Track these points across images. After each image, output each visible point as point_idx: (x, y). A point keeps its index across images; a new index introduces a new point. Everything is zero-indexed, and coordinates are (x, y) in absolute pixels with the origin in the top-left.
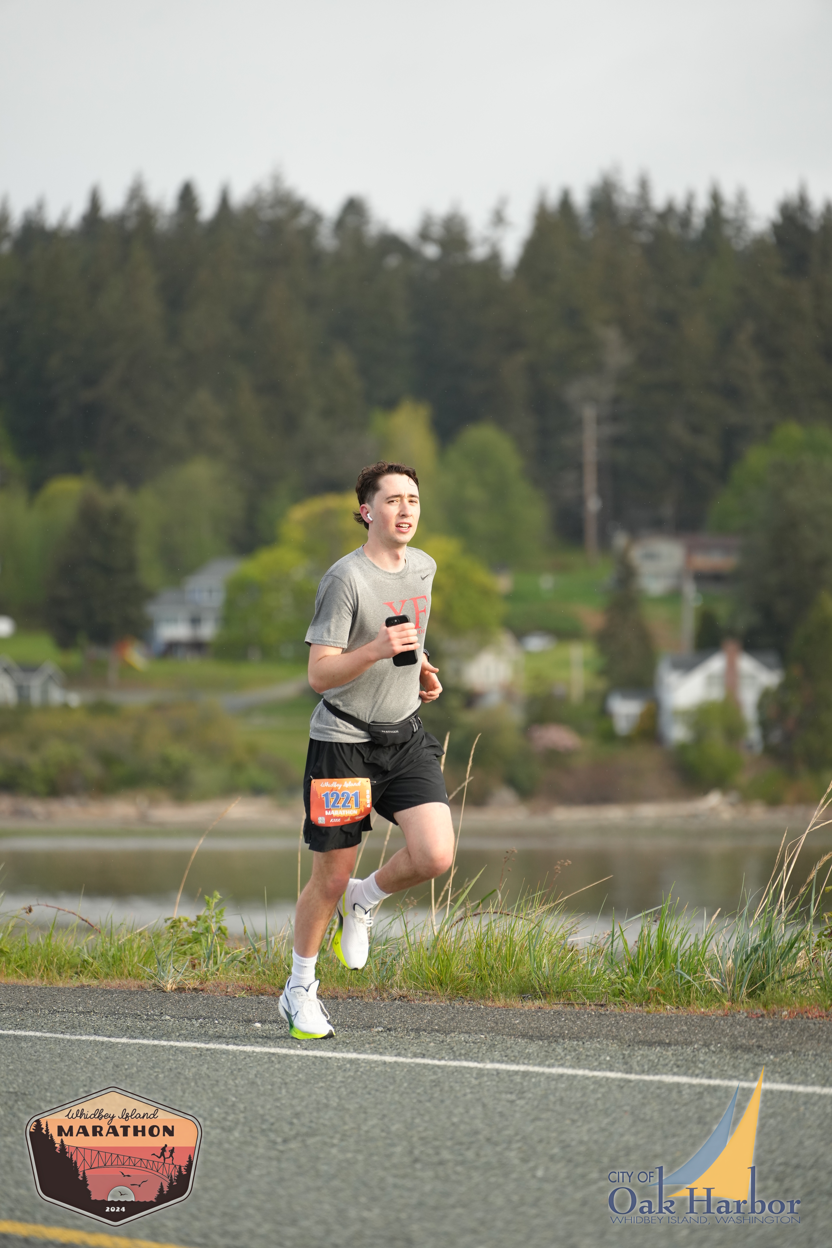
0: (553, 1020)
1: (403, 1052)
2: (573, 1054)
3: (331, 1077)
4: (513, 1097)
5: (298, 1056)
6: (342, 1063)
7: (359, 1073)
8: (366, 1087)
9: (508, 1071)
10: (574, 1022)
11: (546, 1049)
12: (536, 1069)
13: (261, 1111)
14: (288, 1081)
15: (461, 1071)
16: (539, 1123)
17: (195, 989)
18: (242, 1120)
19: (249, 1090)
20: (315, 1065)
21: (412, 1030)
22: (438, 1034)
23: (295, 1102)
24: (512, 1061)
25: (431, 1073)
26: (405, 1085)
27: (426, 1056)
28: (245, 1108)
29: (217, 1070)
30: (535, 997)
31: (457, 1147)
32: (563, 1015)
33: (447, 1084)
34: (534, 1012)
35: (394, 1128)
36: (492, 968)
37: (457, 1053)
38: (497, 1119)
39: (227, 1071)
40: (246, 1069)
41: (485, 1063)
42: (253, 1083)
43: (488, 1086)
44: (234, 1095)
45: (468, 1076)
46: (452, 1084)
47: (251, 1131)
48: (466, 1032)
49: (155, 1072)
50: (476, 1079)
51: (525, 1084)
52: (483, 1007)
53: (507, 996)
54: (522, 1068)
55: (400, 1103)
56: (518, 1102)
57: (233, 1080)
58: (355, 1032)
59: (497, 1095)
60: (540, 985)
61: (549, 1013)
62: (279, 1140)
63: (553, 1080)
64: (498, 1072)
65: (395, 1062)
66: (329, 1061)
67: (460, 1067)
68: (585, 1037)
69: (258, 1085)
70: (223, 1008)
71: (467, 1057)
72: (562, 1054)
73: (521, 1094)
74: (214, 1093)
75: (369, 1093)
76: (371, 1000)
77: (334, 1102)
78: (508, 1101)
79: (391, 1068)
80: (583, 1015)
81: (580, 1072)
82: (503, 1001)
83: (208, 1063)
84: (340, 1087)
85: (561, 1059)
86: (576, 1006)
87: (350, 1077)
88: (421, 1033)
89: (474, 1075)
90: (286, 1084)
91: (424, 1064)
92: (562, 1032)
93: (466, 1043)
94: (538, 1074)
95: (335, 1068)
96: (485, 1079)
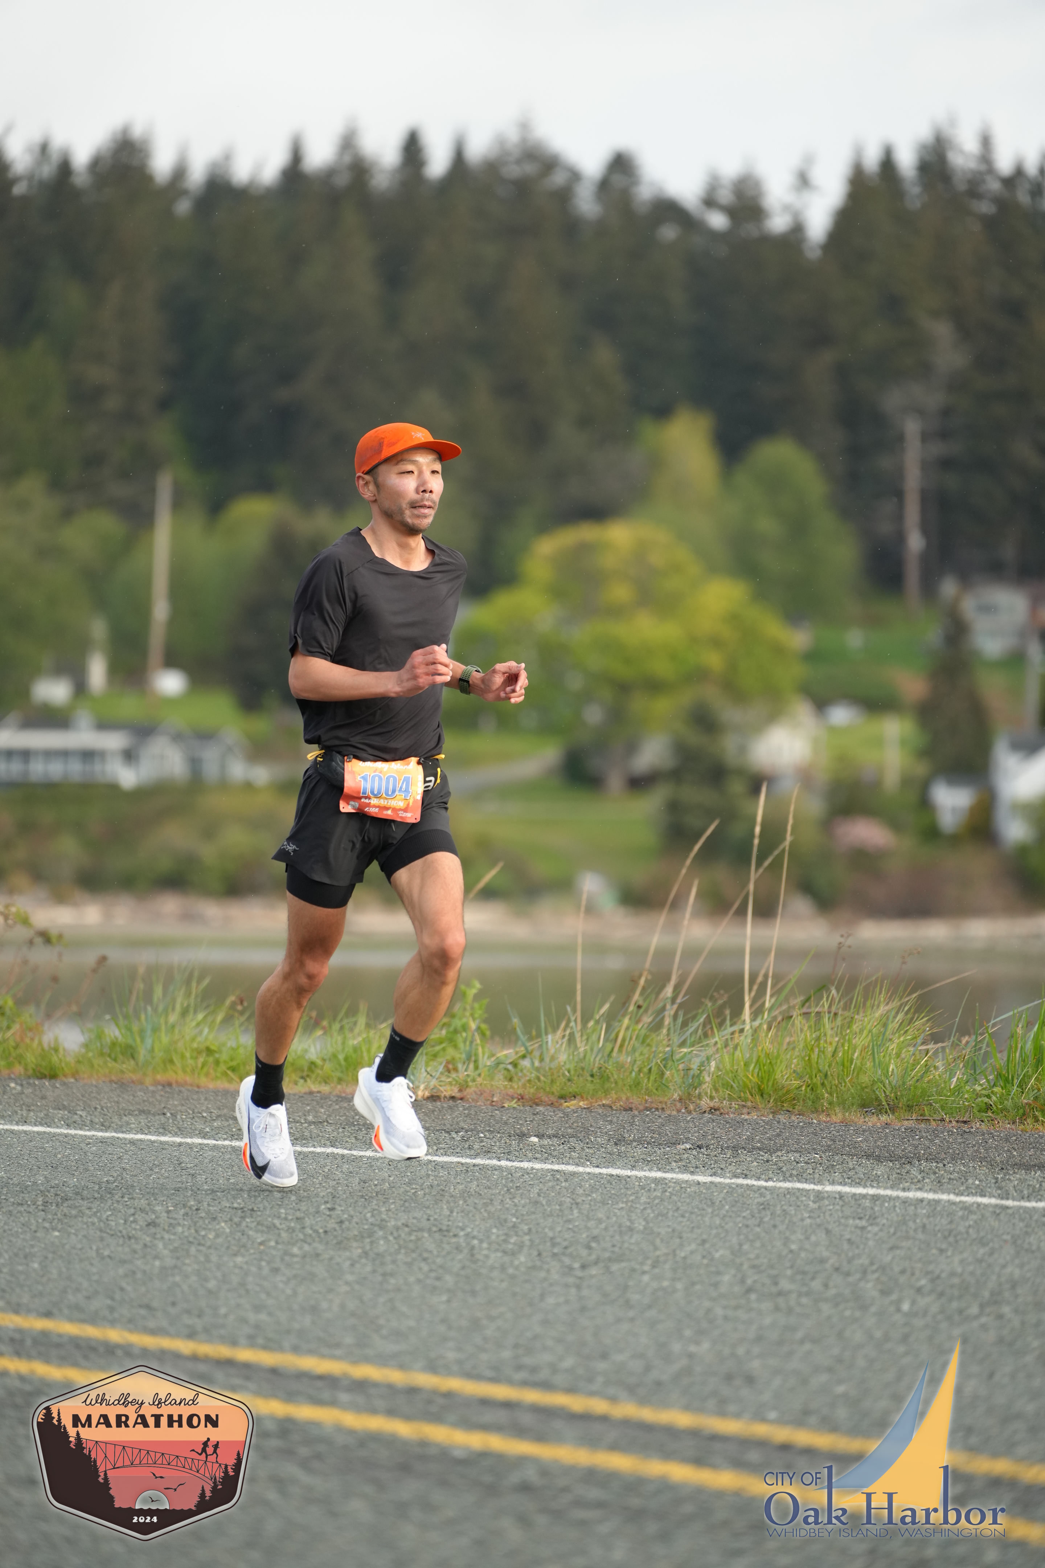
0: (905, 1138)
1: (719, 1171)
2: (933, 1177)
3: (633, 1198)
4: (863, 1223)
5: (589, 1173)
6: (645, 1182)
7: (667, 1194)
8: (678, 1209)
9: (855, 1194)
10: (932, 1141)
11: (899, 1171)
12: (889, 1192)
13: (551, 1234)
14: (579, 1200)
15: (794, 1194)
16: (898, 1252)
17: (453, 1098)
18: (528, 1243)
19: (533, 1210)
20: (611, 1184)
21: (728, 1148)
22: (761, 1153)
23: (591, 1224)
24: (856, 1183)
25: (756, 1195)
26: (727, 1207)
27: (749, 1176)
28: (530, 1230)
29: (489, 1188)
30: (880, 1110)
31: (799, 1277)
32: (918, 1133)
33: (778, 1208)
34: (880, 1128)
35: (717, 1255)
36: (826, 1076)
37: (788, 1175)
38: (846, 1246)
39: (502, 1189)
40: (525, 1187)
41: (824, 1185)
42: (536, 1203)
43: (830, 1210)
44: (514, 1215)
45: (804, 1198)
46: (785, 1207)
47: (539, 1255)
48: (796, 1151)
49: (413, 1189)
50: (814, 1202)
51: (876, 1209)
52: (815, 1121)
53: (845, 1109)
54: (871, 1191)
55: (722, 1227)
56: (869, 1228)
57: (510, 1199)
58: (657, 1149)
59: (843, 1221)
60: (886, 1096)
61: (899, 1130)
62: (576, 1265)
63: (910, 1205)
64: (841, 1196)
65: (711, 1182)
66: (629, 1179)
67: (793, 1189)
68: (946, 1158)
69: (543, 1206)
70: (489, 1119)
71: (800, 1178)
72: (919, 1177)
73: (873, 1219)
74: (489, 1213)
75: (683, 1216)
76: (674, 1113)
77: (640, 1225)
78: (857, 1227)
79: (708, 1189)
80: (943, 1133)
81: (945, 1197)
82: (840, 1116)
83: (478, 1179)
84: (645, 1209)
85: (919, 1181)
86: (933, 1123)
87: (656, 1197)
88: (739, 1152)
89: (812, 1198)
90: (577, 1204)
91: (747, 1185)
92: (916, 1152)
93: (797, 1163)
94: (890, 1198)
95: (637, 1188)
96: (827, 1202)
